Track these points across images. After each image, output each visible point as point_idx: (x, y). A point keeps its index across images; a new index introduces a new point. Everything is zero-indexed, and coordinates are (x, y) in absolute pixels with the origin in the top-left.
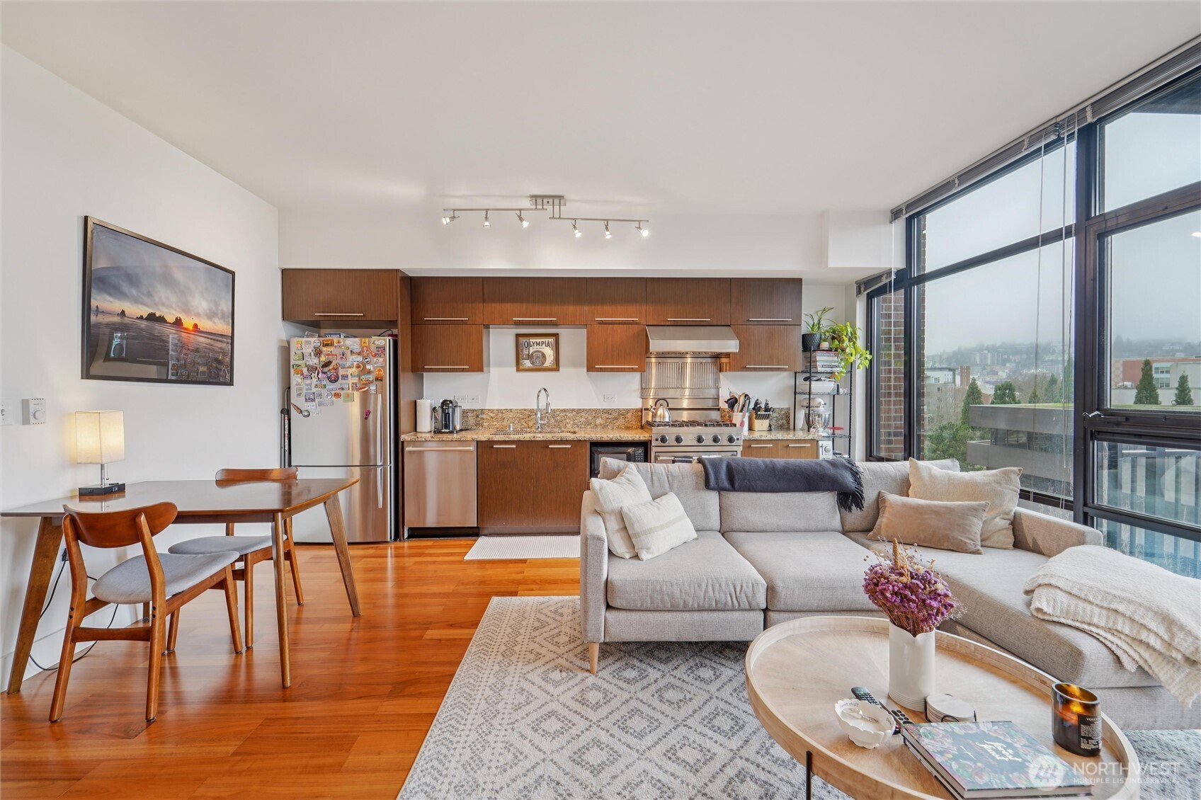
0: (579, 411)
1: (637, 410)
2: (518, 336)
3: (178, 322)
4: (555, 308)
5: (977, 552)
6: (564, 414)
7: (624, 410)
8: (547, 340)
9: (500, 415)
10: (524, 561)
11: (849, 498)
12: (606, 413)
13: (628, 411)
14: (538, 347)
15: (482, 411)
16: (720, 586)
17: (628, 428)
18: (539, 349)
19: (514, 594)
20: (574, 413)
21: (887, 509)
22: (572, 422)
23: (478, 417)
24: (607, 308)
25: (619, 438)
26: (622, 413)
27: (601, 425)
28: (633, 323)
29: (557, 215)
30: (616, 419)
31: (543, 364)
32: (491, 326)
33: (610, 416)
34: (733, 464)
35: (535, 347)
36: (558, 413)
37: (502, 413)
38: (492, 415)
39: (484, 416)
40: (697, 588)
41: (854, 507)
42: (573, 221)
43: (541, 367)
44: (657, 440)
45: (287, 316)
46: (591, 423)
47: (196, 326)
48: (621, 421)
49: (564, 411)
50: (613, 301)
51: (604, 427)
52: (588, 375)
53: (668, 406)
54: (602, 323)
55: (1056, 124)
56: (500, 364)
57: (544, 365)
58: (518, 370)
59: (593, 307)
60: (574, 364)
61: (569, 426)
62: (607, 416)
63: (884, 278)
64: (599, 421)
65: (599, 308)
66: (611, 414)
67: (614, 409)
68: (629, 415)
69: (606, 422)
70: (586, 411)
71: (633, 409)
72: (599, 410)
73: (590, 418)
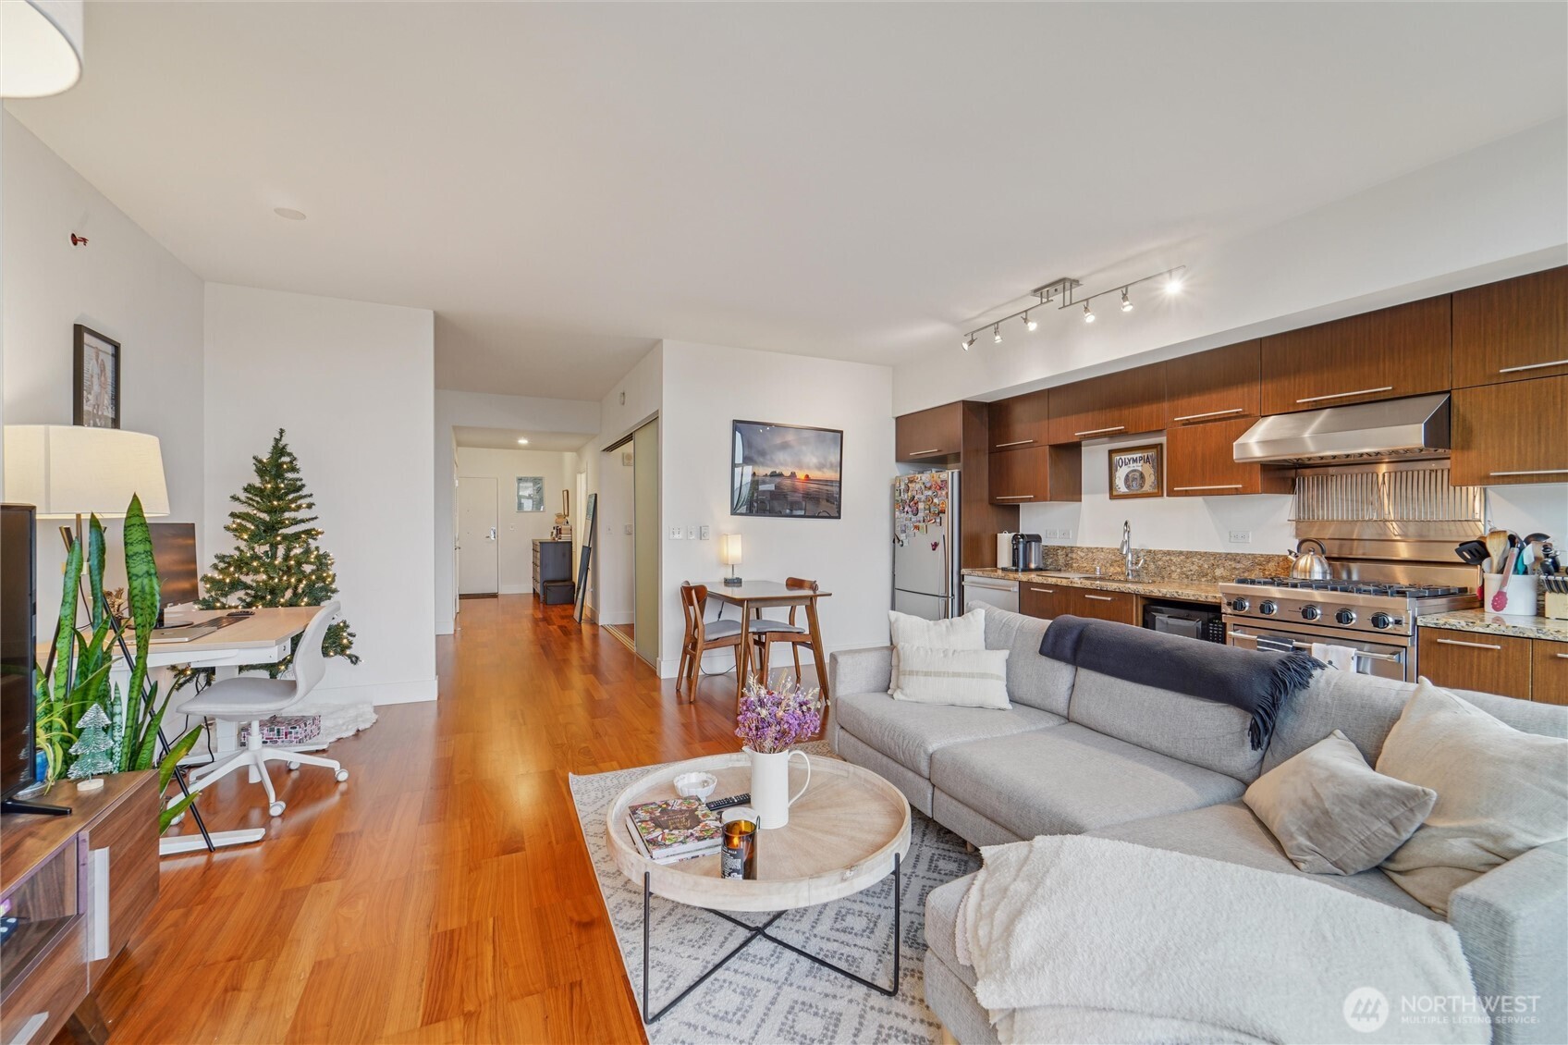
0: (1189, 555)
1: (1286, 558)
2: (1111, 452)
3: (793, 475)
4: (1125, 412)
6: (1168, 557)
7: (1262, 556)
8: (1146, 455)
9: (1090, 555)
12: (1231, 560)
13: (1269, 558)
14: (1135, 464)
15: (1072, 549)
18: (1136, 468)
20: (1182, 557)
22: (1179, 570)
23: (1067, 556)
25: (1176, 595)
26: (1258, 562)
27: (1223, 577)
29: (1067, 303)
30: (1248, 570)
31: (1142, 487)
32: (1083, 443)
33: (1238, 566)
35: (1131, 465)
36: (1160, 556)
37: (1093, 553)
38: (1082, 554)
39: (1074, 556)
42: (1086, 304)
43: (1139, 492)
44: (1230, 604)
45: (901, 457)
46: (1207, 574)
47: (807, 476)
48: (1258, 572)
49: (1168, 553)
56: (1093, 492)
57: (1144, 489)
58: (1112, 497)
59: (1176, 402)
61: (1175, 577)
62: (1234, 564)
64: (1218, 572)
66: (1239, 562)
67: (1245, 555)
68: (1271, 566)
69: (1231, 576)
70: (1199, 553)
71: (1278, 556)
72: (1220, 554)
73: (1206, 566)
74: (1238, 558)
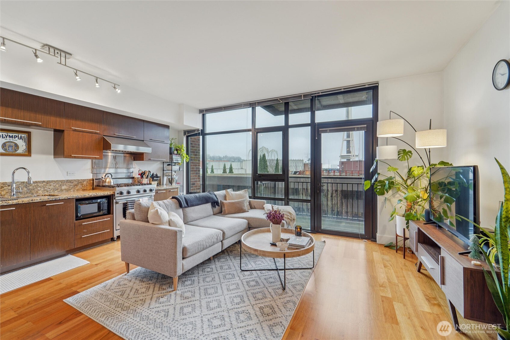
0: (48, 182)
1: (90, 180)
4: (39, 116)
5: (248, 211)
6: (36, 184)
7: (81, 180)
8: (20, 135)
10: (49, 279)
11: (215, 203)
12: (69, 182)
13: (84, 180)
16: (214, 237)
17: (84, 190)
18: (11, 140)
19: (76, 292)
20: (44, 183)
21: (225, 205)
22: (42, 189)
24: (79, 123)
25: (96, 195)
26: (80, 182)
27: (65, 189)
28: (96, 133)
29: (63, 63)
30: (76, 185)
31: (17, 150)
33: (72, 184)
34: (186, 198)
40: (209, 240)
41: (217, 206)
42: (75, 71)
43: (15, 153)
44: (118, 194)
46: (58, 189)
48: (80, 186)
50: (83, 119)
51: (68, 190)
52: (55, 159)
53: (112, 177)
54: (75, 130)
55: (250, 104)
57: (19, 152)
59: (69, 121)
60: (44, 152)
61: (40, 192)
62: (70, 184)
63: (196, 131)
64: (63, 188)
65: (73, 122)
66: (72, 183)
67: (75, 180)
68: (85, 183)
69: (69, 188)
70: (54, 181)
71: (87, 179)
72: (64, 180)
73: (58, 186)
74: (72, 181)
